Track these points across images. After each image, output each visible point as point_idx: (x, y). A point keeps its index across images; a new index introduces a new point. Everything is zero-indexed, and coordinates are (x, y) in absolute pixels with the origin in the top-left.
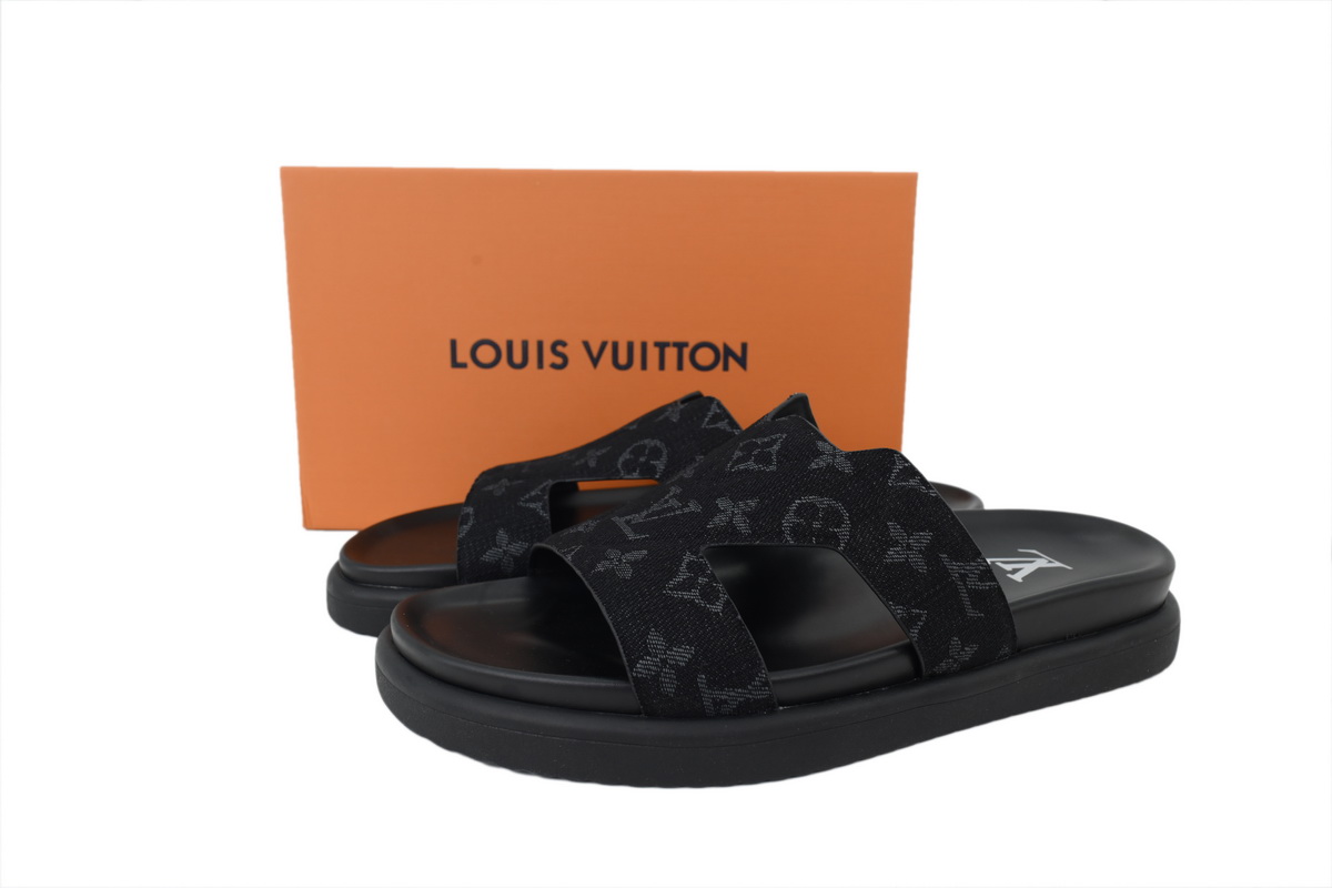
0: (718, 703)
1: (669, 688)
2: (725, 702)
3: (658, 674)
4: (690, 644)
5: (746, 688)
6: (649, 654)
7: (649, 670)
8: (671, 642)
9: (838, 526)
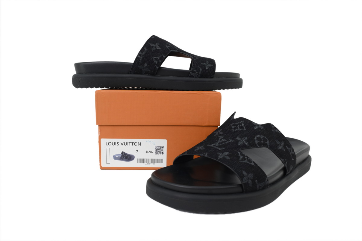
0: (260, 187)
1: (251, 185)
2: (261, 186)
3: (248, 182)
4: (252, 173)
5: (264, 182)
6: (245, 177)
7: (246, 181)
8: (248, 173)
9: (267, 142)
